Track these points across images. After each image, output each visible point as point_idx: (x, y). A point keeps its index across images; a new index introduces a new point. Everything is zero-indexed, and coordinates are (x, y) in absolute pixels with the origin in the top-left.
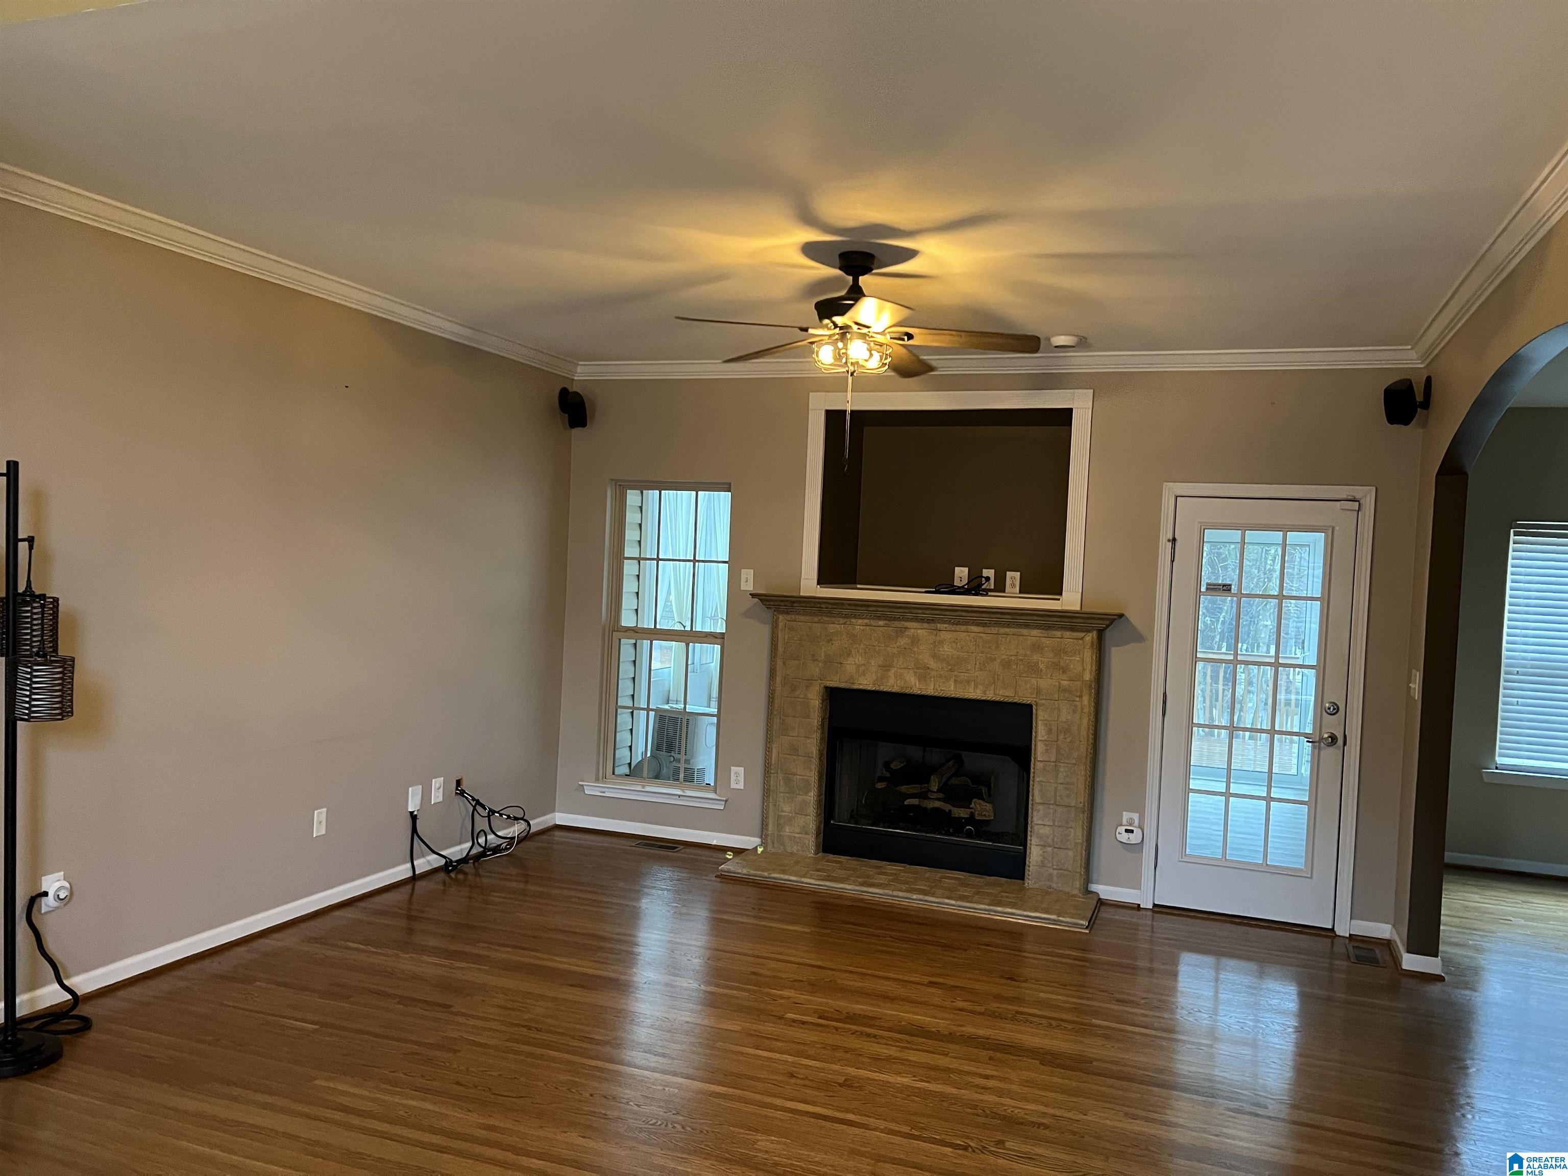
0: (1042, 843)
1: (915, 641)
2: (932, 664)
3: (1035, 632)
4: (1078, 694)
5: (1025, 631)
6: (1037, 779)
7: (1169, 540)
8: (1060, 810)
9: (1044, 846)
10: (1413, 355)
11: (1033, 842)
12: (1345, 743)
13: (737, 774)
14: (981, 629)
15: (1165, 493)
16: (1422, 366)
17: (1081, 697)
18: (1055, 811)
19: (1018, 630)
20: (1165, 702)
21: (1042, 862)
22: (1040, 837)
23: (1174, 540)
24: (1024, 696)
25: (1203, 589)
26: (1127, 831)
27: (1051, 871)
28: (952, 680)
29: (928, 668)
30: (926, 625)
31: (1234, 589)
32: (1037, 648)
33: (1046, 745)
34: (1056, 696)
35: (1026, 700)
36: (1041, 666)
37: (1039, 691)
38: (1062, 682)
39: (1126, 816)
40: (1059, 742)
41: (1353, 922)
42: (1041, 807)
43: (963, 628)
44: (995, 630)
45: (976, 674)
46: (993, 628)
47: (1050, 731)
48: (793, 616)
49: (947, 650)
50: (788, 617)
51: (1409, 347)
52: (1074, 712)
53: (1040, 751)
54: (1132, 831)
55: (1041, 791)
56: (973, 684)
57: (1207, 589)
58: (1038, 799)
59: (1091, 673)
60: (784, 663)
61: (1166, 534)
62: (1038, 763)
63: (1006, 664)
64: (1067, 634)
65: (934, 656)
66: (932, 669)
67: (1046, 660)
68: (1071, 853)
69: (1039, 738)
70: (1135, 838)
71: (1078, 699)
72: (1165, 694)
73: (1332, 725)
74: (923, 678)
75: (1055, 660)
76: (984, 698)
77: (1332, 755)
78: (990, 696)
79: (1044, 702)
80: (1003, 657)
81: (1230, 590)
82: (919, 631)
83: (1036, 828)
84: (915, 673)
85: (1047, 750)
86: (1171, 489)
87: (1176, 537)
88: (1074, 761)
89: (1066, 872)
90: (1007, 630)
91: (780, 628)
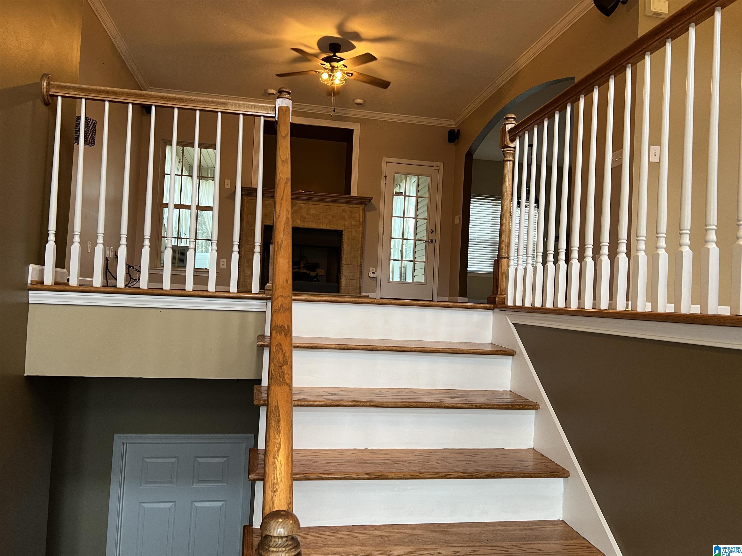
0: (346, 278)
1: (300, 208)
2: (307, 216)
3: (343, 205)
4: (358, 227)
5: (340, 205)
6: (344, 256)
7: (384, 176)
8: (352, 266)
9: (347, 279)
10: (453, 123)
11: (343, 278)
12: (435, 242)
13: (223, 262)
14: (324, 204)
15: (383, 160)
16: (455, 127)
17: (359, 227)
18: (350, 267)
19: (338, 204)
20: (383, 230)
21: (346, 285)
22: (345, 276)
23: (386, 176)
24: (340, 228)
25: (394, 194)
26: (373, 273)
27: (349, 288)
28: (314, 222)
29: (305, 218)
30: (305, 202)
31: (403, 194)
32: (344, 211)
33: (347, 244)
34: (351, 227)
35: (341, 229)
36: (346, 217)
37: (345, 225)
38: (353, 223)
39: (371, 268)
40: (352, 243)
41: (438, 297)
42: (346, 266)
43: (319, 203)
44: (330, 204)
45: (323, 220)
46: (329, 204)
47: (349, 239)
48: (251, 197)
49: (312, 211)
50: (249, 198)
51: (453, 120)
52: (357, 233)
53: (345, 247)
54: (374, 273)
55: (346, 260)
56: (322, 224)
57: (395, 193)
58: (345, 263)
59: (362, 219)
60: (247, 216)
61: (383, 175)
62: (345, 251)
63: (333, 217)
64: (355, 206)
65: (307, 213)
66: (307, 219)
67: (347, 215)
68: (355, 281)
69: (345, 242)
70: (375, 275)
71: (358, 228)
72: (383, 228)
73: (432, 236)
74: (303, 222)
75: (350, 215)
76: (326, 228)
77: (431, 245)
78: (328, 228)
79: (347, 229)
80: (333, 214)
81: (402, 194)
82: (302, 204)
83: (344, 273)
84: (301, 220)
85: (347, 246)
86: (385, 159)
87: (386, 175)
88: (357, 250)
89: (354, 288)
90: (334, 204)
91: (245, 202)
